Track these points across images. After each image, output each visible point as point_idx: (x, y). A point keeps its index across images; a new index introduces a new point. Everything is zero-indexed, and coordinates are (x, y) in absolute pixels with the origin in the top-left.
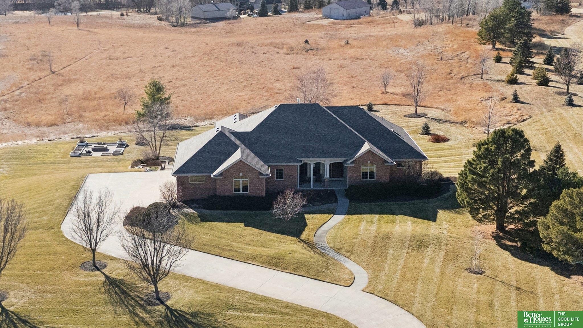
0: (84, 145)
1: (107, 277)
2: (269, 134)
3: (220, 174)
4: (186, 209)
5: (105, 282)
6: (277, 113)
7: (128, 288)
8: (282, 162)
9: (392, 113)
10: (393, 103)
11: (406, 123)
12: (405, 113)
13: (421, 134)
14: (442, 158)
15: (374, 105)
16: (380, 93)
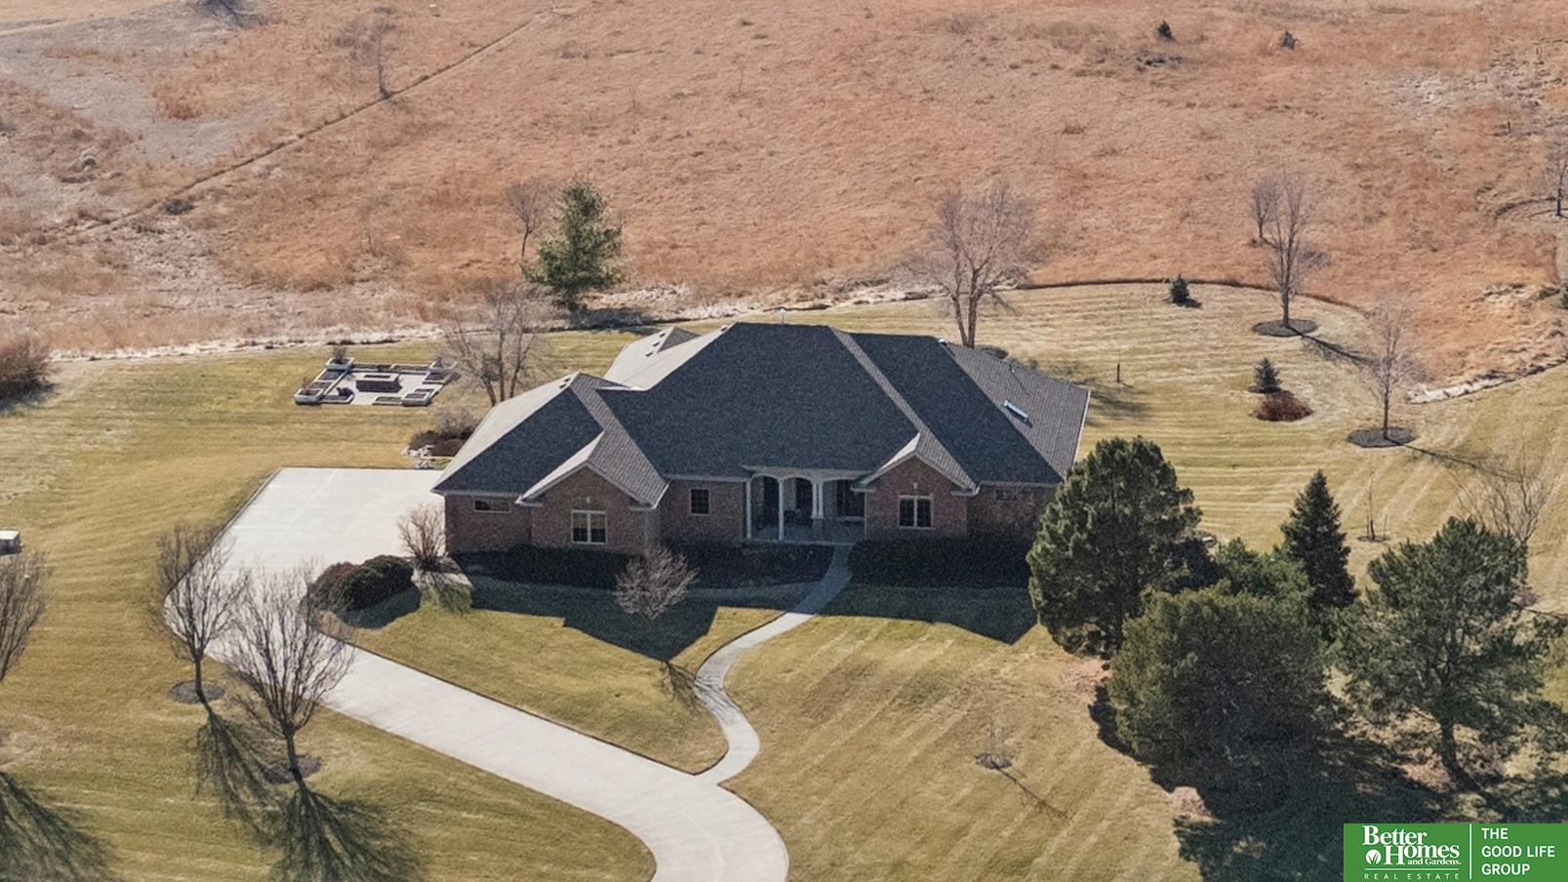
0: (343, 371)
1: (213, 717)
3: (541, 496)
4: (453, 576)
5: (205, 727)
7: (244, 745)
8: (702, 473)
9: (1228, 316)
10: (1253, 282)
11: (1239, 352)
12: (1261, 319)
13: (1252, 390)
14: (1239, 470)
15: (1202, 282)
16: (1246, 241)
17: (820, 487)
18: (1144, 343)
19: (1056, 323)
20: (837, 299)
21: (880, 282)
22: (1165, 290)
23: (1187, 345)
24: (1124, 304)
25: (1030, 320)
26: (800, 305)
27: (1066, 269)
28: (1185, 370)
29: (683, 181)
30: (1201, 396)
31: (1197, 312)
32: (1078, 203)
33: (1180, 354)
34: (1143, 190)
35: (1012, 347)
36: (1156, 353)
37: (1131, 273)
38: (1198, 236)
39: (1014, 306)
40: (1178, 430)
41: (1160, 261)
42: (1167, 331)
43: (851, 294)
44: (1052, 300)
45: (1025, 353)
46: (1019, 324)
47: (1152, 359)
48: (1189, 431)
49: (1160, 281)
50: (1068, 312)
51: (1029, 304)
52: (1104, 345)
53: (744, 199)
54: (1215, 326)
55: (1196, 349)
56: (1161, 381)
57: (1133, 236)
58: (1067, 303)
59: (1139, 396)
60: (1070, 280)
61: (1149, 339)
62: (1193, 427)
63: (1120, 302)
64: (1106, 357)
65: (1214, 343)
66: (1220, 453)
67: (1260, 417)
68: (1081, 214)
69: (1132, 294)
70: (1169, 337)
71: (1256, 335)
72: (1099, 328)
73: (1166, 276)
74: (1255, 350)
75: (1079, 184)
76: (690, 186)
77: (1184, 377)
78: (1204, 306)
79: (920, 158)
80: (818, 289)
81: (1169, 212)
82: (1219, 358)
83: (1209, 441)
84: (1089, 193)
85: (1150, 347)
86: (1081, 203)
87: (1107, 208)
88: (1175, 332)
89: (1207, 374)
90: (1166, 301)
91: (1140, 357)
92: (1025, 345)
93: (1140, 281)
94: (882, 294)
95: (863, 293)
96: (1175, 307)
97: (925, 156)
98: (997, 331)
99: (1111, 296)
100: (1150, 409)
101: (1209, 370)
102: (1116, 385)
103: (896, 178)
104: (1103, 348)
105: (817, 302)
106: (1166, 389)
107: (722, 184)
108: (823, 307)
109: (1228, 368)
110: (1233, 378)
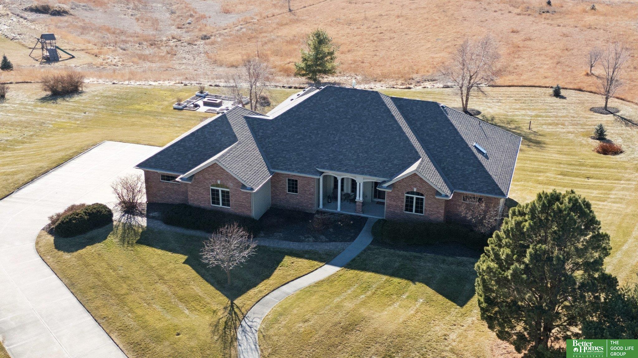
0: (201, 96)
2: (294, 127)
6: (318, 98)
8: (293, 171)
9: (578, 103)
10: (589, 90)
11: (585, 120)
12: (593, 106)
13: (594, 138)
14: (590, 180)
15: (566, 89)
16: (585, 73)
17: (362, 184)
18: (541, 112)
19: (503, 101)
20: (416, 85)
21: (434, 80)
22: (551, 91)
23: (560, 114)
24: (532, 95)
25: (492, 100)
26: (401, 87)
27: (509, 80)
28: (560, 126)
29: (373, 41)
30: (567, 139)
31: (564, 100)
32: (515, 56)
33: (558, 119)
34: (541, 53)
35: (484, 110)
36: (546, 117)
37: (536, 83)
38: (563, 71)
39: (486, 93)
40: (557, 155)
41: (548, 79)
42: (552, 108)
43: (422, 84)
44: (502, 92)
45: (489, 113)
46: (487, 101)
47: (544, 120)
48: (564, 156)
49: (548, 87)
50: (508, 97)
51: (492, 93)
52: (523, 112)
53: (392, 48)
54: (572, 107)
55: (564, 117)
56: (549, 130)
57: (537, 69)
58: (508, 93)
59: (539, 137)
60: (510, 84)
61: (544, 111)
62: (565, 154)
63: (531, 94)
64: (524, 117)
65: (572, 115)
66: (580, 170)
67: (598, 152)
68: (516, 60)
69: (536, 92)
70: (552, 111)
71: (592, 113)
72: (521, 105)
73: (551, 85)
74: (591, 119)
75: (516, 50)
76: (375, 43)
77: (559, 129)
78: (567, 99)
79: (458, 38)
80: (410, 81)
81: (551, 61)
82: (576, 122)
83: (574, 163)
84: (520, 53)
85: (544, 114)
86: (516, 56)
87: (526, 59)
88: (554, 109)
89: (571, 129)
90: (551, 95)
91: (540, 119)
92: (489, 110)
93: (540, 87)
94: (434, 85)
95: (427, 84)
96: (555, 98)
97: (459, 37)
98: (478, 103)
99: (527, 92)
100: (544, 143)
101: (571, 127)
102: (528, 131)
103: (448, 44)
104: (523, 113)
105: (408, 86)
106: (551, 134)
107: (387, 43)
108: (410, 88)
109: (580, 127)
110: (584, 132)
